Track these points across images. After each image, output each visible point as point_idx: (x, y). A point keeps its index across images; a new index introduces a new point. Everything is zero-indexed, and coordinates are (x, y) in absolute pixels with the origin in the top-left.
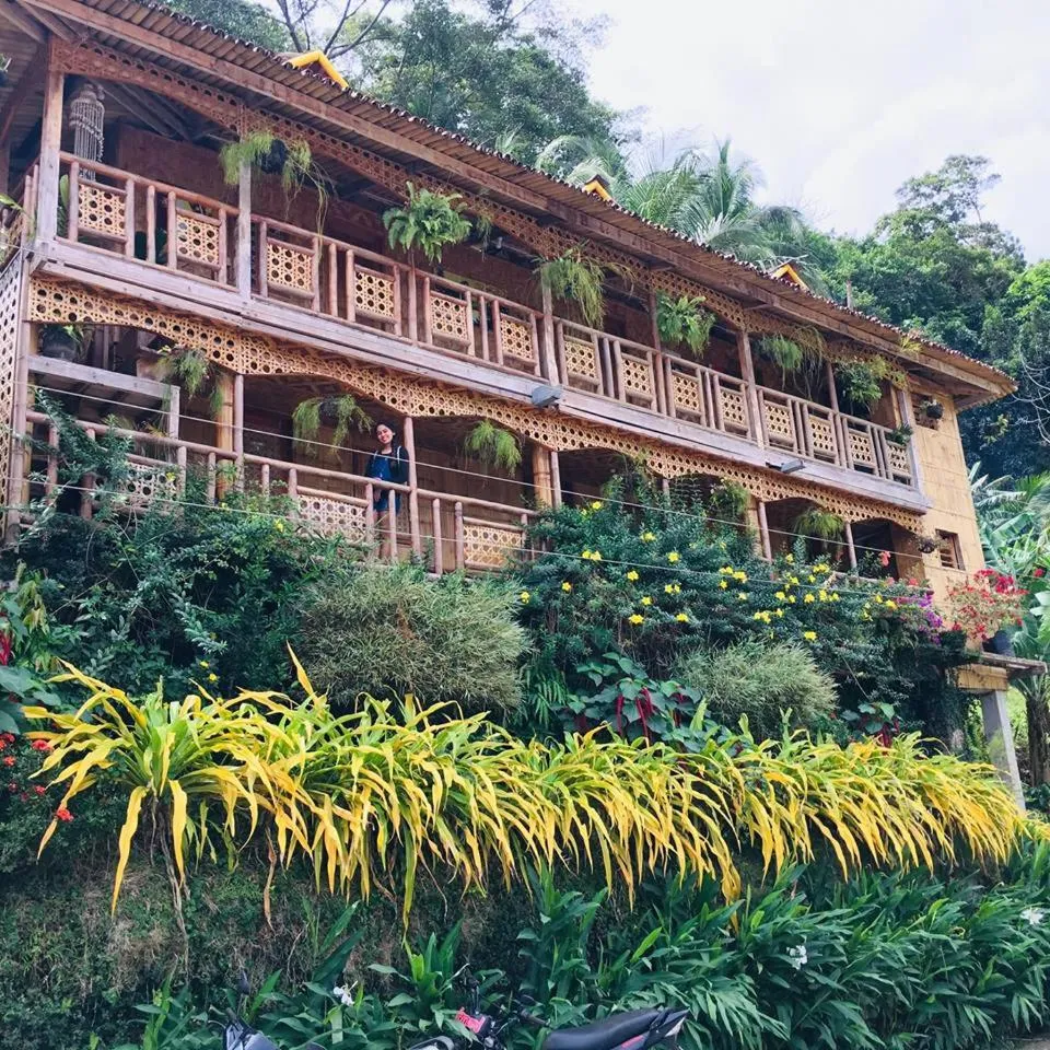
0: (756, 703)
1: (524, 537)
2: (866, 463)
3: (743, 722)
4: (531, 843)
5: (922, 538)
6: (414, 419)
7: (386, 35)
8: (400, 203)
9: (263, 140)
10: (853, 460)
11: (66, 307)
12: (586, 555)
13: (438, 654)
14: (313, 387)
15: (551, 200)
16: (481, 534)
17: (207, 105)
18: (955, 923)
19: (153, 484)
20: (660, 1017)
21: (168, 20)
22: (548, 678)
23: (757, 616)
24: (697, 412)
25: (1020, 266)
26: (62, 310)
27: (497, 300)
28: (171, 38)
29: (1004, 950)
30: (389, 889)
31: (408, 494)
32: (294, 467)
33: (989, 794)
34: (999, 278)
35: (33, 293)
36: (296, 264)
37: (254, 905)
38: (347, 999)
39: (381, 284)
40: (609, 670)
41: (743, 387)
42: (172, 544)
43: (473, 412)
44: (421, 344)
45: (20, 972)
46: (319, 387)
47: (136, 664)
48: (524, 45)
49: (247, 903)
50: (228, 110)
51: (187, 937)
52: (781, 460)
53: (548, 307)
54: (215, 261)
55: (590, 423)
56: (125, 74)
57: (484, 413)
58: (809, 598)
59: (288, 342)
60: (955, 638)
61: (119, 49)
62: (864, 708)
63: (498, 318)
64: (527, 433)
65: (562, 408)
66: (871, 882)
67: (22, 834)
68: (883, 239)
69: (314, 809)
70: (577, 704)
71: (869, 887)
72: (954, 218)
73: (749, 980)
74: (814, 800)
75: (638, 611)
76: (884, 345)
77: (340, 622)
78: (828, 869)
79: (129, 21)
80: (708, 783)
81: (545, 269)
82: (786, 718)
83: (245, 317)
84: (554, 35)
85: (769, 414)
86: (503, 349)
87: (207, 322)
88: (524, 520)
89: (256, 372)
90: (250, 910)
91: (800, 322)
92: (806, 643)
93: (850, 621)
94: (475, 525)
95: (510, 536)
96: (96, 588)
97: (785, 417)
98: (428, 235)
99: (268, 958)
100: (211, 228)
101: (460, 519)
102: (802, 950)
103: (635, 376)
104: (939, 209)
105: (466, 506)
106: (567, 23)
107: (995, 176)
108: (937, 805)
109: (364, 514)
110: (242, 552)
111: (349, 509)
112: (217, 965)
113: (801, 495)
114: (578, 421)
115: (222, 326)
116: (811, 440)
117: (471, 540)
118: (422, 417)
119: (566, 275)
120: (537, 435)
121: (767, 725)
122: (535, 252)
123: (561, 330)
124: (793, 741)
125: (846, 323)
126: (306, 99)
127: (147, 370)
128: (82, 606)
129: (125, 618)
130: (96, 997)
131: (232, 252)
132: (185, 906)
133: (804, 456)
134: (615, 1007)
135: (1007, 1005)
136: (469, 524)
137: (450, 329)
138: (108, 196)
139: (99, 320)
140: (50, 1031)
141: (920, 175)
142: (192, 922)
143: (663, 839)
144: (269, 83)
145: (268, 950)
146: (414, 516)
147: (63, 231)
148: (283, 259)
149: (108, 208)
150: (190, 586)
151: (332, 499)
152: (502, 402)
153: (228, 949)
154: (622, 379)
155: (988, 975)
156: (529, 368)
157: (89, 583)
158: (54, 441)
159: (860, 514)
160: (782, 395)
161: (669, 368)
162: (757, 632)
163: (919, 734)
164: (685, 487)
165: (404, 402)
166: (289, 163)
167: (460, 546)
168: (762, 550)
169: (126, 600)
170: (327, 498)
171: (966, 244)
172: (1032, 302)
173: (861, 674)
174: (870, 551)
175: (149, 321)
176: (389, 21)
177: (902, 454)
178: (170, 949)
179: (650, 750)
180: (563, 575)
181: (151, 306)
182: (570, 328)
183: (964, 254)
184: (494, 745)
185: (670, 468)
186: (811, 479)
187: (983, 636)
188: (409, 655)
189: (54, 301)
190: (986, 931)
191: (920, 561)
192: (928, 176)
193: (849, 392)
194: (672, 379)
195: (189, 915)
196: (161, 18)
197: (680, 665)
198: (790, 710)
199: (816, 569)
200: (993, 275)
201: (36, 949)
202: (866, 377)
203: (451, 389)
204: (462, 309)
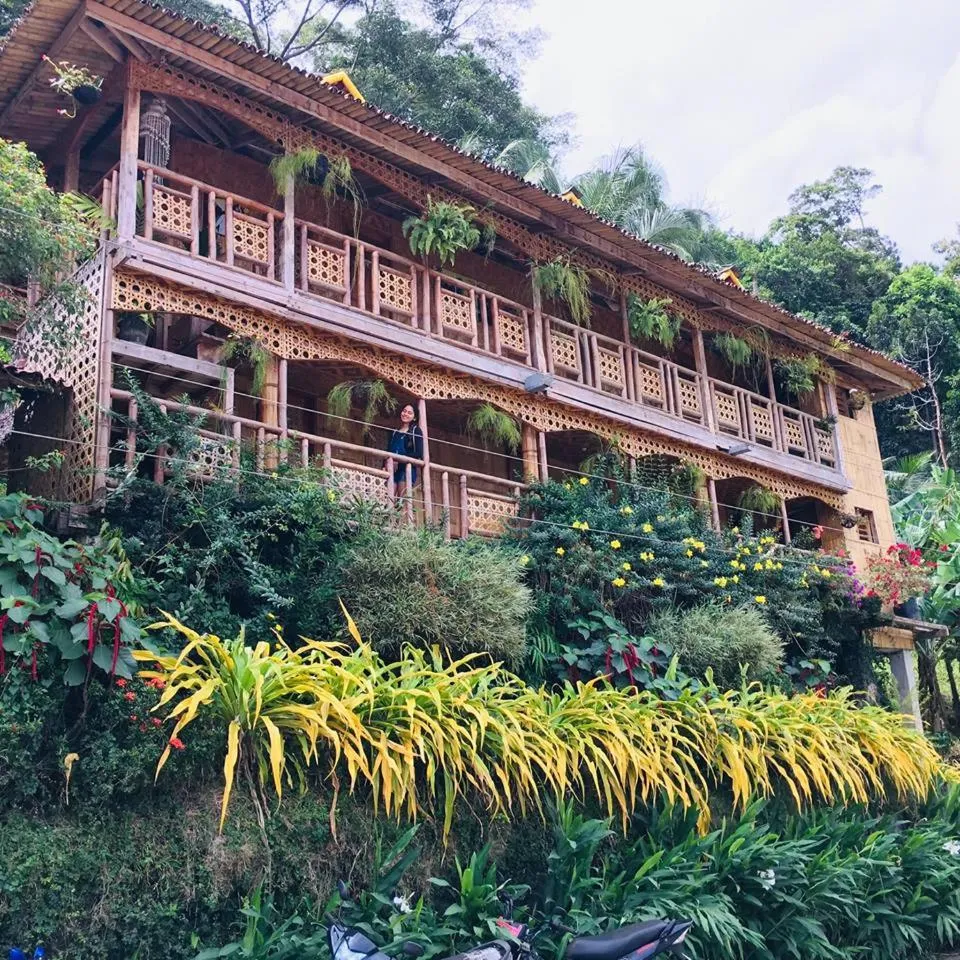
0: (720, 658)
1: (517, 507)
2: (798, 447)
3: (709, 674)
4: (549, 775)
5: (844, 515)
6: (427, 401)
7: (339, 38)
8: (418, 212)
9: (311, 155)
10: (788, 445)
11: (142, 297)
12: (576, 525)
13: (461, 610)
14: (339, 371)
15: (544, 211)
16: (481, 504)
17: (259, 121)
18: (891, 853)
19: (215, 456)
20: (668, 928)
21: (236, 48)
22: (541, 631)
23: (717, 581)
24: (659, 400)
25: (896, 268)
26: (139, 300)
27: (496, 298)
28: (234, 62)
29: (930, 876)
30: (430, 813)
31: (422, 467)
32: (329, 442)
33: (911, 741)
34: (879, 278)
35: (115, 284)
36: (331, 263)
37: (323, 824)
38: (406, 908)
39: (401, 282)
40: (595, 626)
41: (697, 378)
42: (235, 509)
43: (475, 396)
44: (434, 335)
45: (135, 880)
46: (343, 370)
47: (208, 614)
48: (464, 53)
49: (318, 824)
50: (275, 126)
51: (271, 851)
52: (728, 443)
53: (538, 304)
54: (265, 259)
55: (572, 407)
56: (190, 92)
57: (484, 397)
58: (758, 566)
59: (324, 332)
60: (872, 603)
61: (184, 69)
62: (804, 664)
63: (496, 313)
64: (520, 415)
65: (551, 395)
66: (819, 816)
67: (142, 760)
68: (777, 239)
69: (374, 743)
70: (571, 655)
71: (817, 820)
72: (840, 222)
73: (727, 898)
74: (772, 744)
75: (620, 575)
76: (816, 345)
77: (375, 579)
78: (781, 804)
79: (200, 47)
80: (688, 727)
81: (536, 272)
82: (744, 670)
83: (290, 309)
84: (492, 45)
85: (718, 403)
86: (500, 341)
87: (258, 312)
88: (517, 492)
89: (297, 357)
90: (321, 830)
91: (747, 323)
92: (756, 606)
93: (790, 587)
94: (477, 495)
95: (505, 506)
96: (170, 545)
97: (732, 405)
98: (443, 241)
99: (334, 871)
100: (262, 230)
101: (464, 490)
102: (771, 873)
103: (608, 368)
104: (826, 214)
105: (471, 479)
106: (504, 35)
107: (877, 187)
108: (869, 750)
109: (386, 484)
110: (300, 518)
111: (373, 479)
112: (294, 877)
113: (744, 475)
114: (562, 406)
115: (271, 317)
116: (753, 426)
117: (474, 508)
118: (433, 400)
119: (556, 279)
120: (528, 418)
121: (728, 677)
122: (526, 256)
123: (548, 325)
124: (750, 692)
125: (785, 324)
126: (344, 118)
127: (206, 353)
128: (161, 562)
129: (201, 573)
130: (199, 902)
131: (278, 252)
132: (267, 824)
133: (747, 440)
134: (623, 920)
135: (932, 924)
136: (472, 495)
137: (457, 322)
138: (177, 199)
139: (170, 310)
140: (161, 932)
141: (810, 183)
142: (274, 839)
143: (652, 774)
144: (314, 104)
145: (333, 864)
146: (427, 487)
147: (140, 230)
148: (321, 259)
149: (177, 211)
150: (255, 546)
151: (360, 470)
152: (500, 388)
153: (303, 862)
154: (599, 369)
155: (917, 897)
156: (521, 359)
157: (164, 540)
158: (133, 414)
159: (794, 493)
160: (730, 386)
161: (637, 360)
162: (716, 595)
163: (852, 687)
164: (655, 467)
165: (419, 386)
166: (331, 176)
167: (465, 514)
168: (713, 524)
169: (203, 559)
170: (356, 469)
171: (851, 247)
172: (908, 301)
173: (799, 634)
174: (806, 526)
175: (210, 311)
176: (340, 26)
177: (827, 440)
178: (258, 863)
179: (638, 697)
180: (556, 542)
181: (212, 298)
182: (557, 324)
183: (850, 257)
184: (511, 691)
185: (636, 449)
186: (753, 460)
187: (895, 603)
188: (436, 610)
189: (132, 291)
190: (915, 860)
191: (842, 534)
192: (817, 184)
193: (785, 385)
194: (639, 370)
195: (271, 832)
196: (229, 46)
197: (654, 623)
198: (747, 665)
199: (763, 541)
200: (874, 275)
201: (148, 860)
202: (802, 372)
203: (458, 376)
204: (466, 305)
